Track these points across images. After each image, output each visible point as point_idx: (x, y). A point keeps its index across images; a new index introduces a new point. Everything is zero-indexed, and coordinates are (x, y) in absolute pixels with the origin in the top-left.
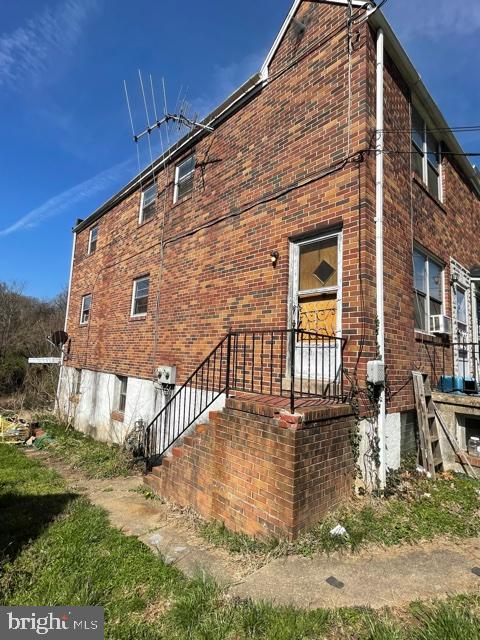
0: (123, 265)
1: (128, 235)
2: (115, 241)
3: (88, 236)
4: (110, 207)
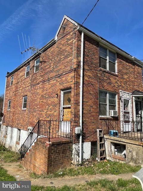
0: (20, 91)
1: (22, 81)
2: (18, 83)
3: (10, 79)
4: (17, 70)
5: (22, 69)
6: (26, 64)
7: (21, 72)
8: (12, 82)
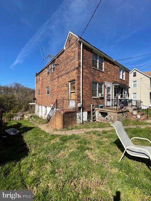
0: (45, 84)
1: (45, 78)
3: (38, 77)
4: (41, 71)
5: (45, 70)
6: (47, 67)
7: (44, 72)
8: (39, 79)
